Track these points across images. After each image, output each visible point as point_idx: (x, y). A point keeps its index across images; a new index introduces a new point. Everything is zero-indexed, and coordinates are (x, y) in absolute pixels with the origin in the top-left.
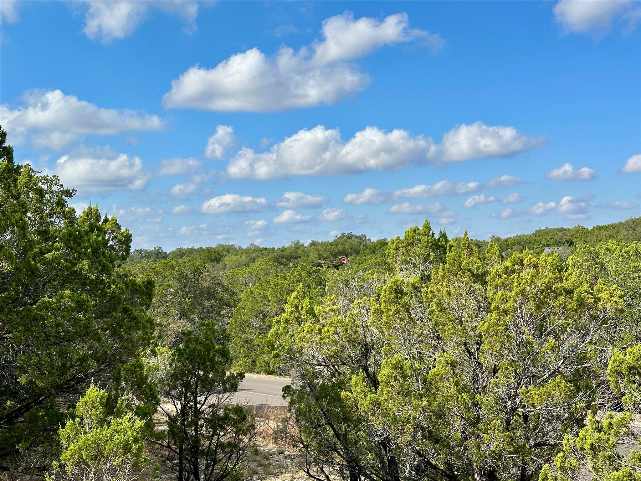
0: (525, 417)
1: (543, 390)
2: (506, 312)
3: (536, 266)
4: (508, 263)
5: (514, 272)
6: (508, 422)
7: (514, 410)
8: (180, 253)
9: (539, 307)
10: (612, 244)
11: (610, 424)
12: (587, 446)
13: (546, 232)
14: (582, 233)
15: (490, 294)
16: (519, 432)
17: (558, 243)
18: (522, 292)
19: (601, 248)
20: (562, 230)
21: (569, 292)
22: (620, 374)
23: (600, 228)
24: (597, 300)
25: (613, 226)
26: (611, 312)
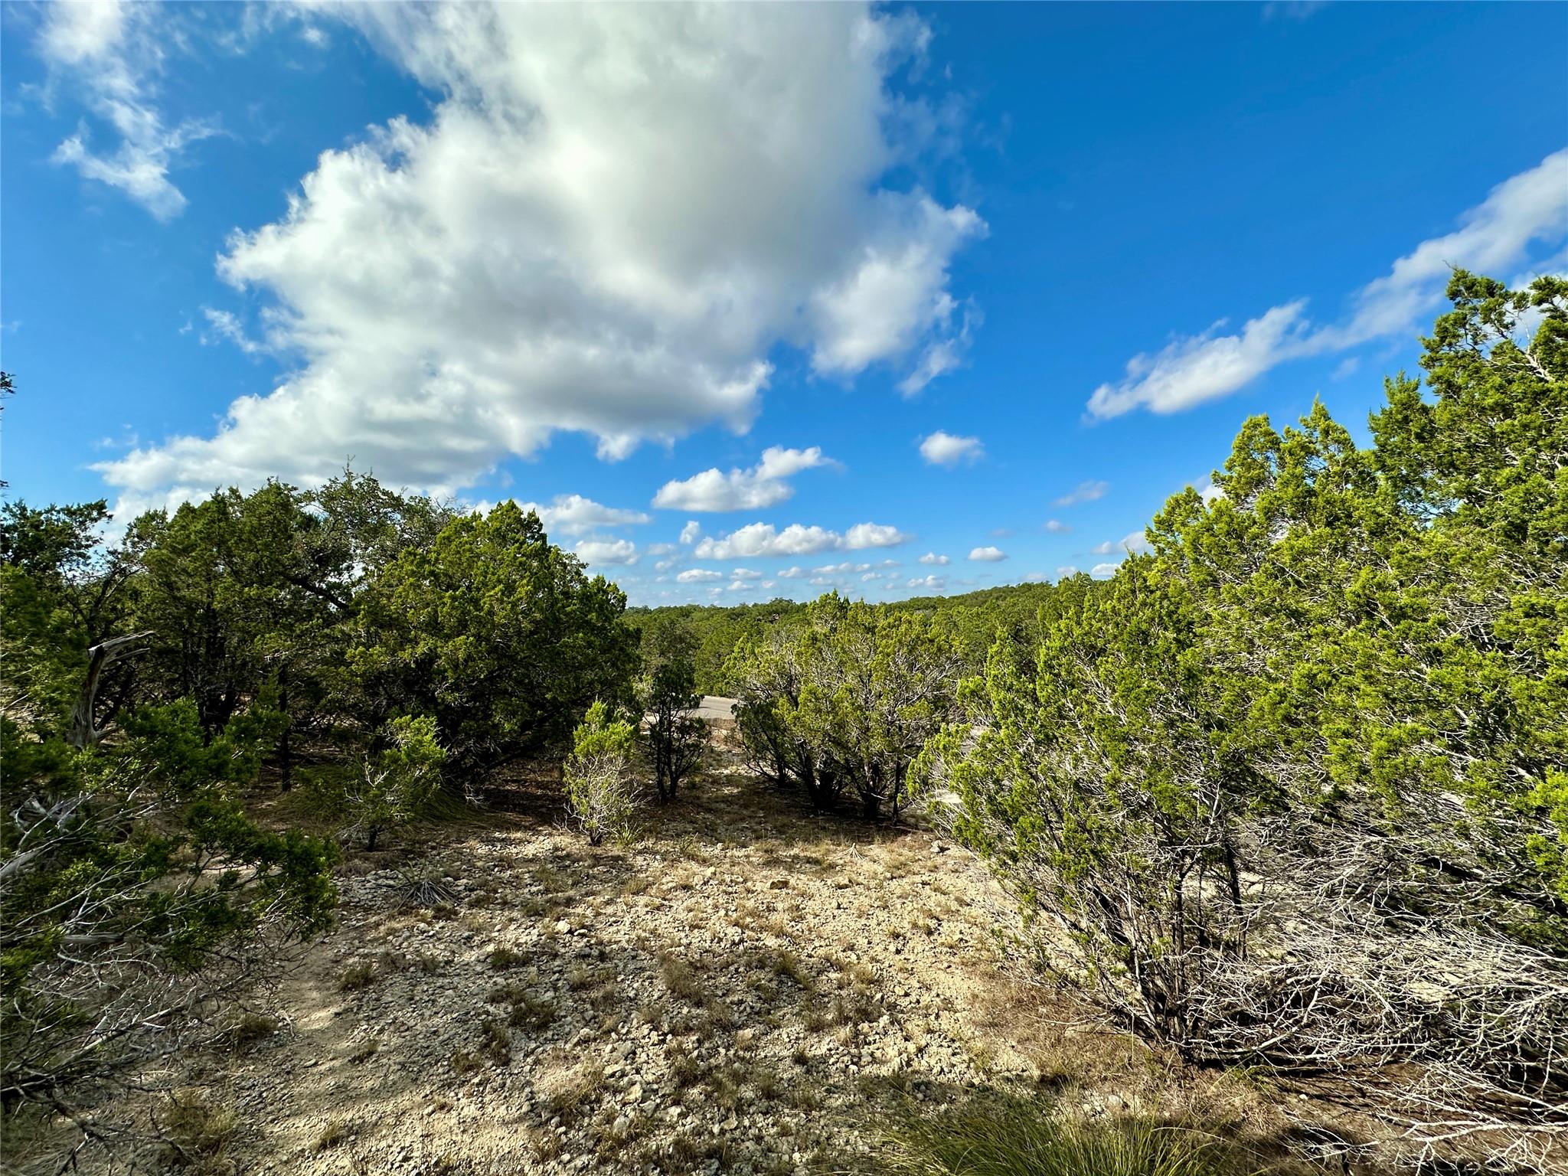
0: (900, 728)
1: (912, 709)
2: (888, 655)
3: (910, 622)
4: (891, 620)
5: (894, 626)
6: (889, 730)
7: (892, 723)
8: (661, 610)
9: (910, 652)
10: (961, 608)
11: (957, 731)
12: (941, 747)
13: (918, 599)
14: (941, 600)
15: (878, 642)
16: (896, 738)
17: (926, 608)
18: (900, 641)
19: (953, 612)
20: (928, 598)
21: (932, 641)
22: (965, 695)
23: (954, 598)
24: (951, 646)
25: (962, 596)
26: (960, 655)
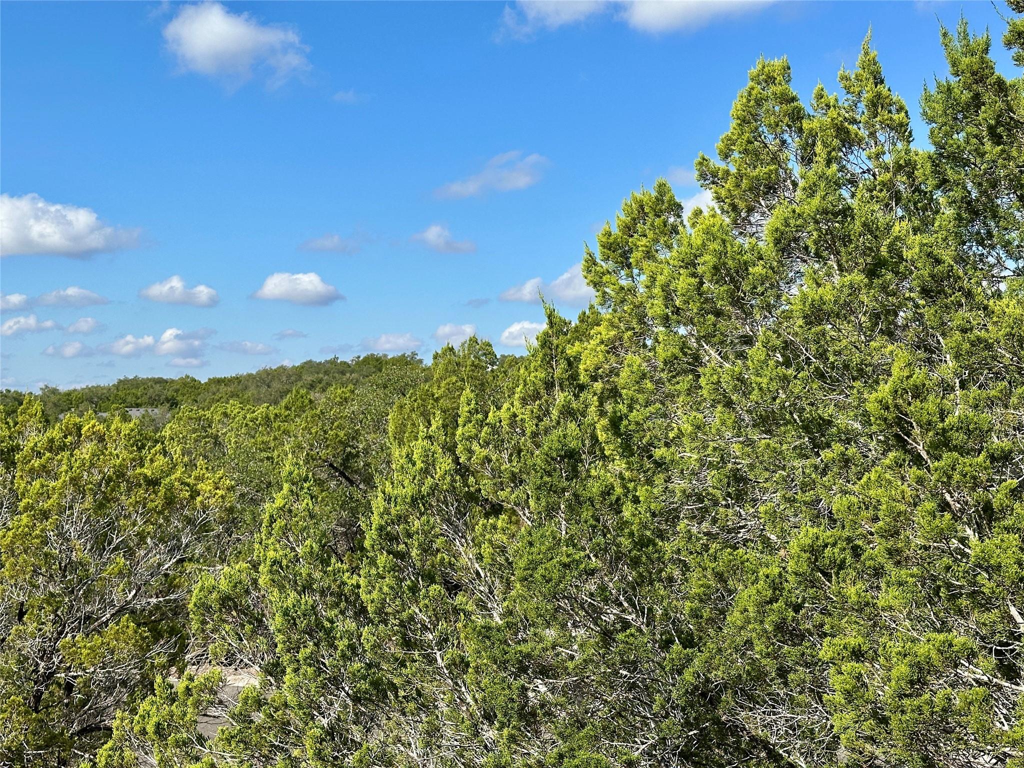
0: (69, 688)
1: (97, 640)
2: (45, 515)
3: (101, 439)
4: (55, 433)
5: (62, 448)
6: (38, 697)
7: (49, 676)
9: (100, 506)
10: (234, 406)
11: (188, 690)
12: (150, 728)
13: (136, 383)
14: (190, 387)
15: (20, 484)
16: (56, 713)
17: (153, 402)
18: (75, 481)
19: (214, 413)
20: (160, 381)
21: (153, 483)
22: (208, 608)
23: (219, 381)
24: (195, 493)
25: (238, 379)
26: (215, 513)
